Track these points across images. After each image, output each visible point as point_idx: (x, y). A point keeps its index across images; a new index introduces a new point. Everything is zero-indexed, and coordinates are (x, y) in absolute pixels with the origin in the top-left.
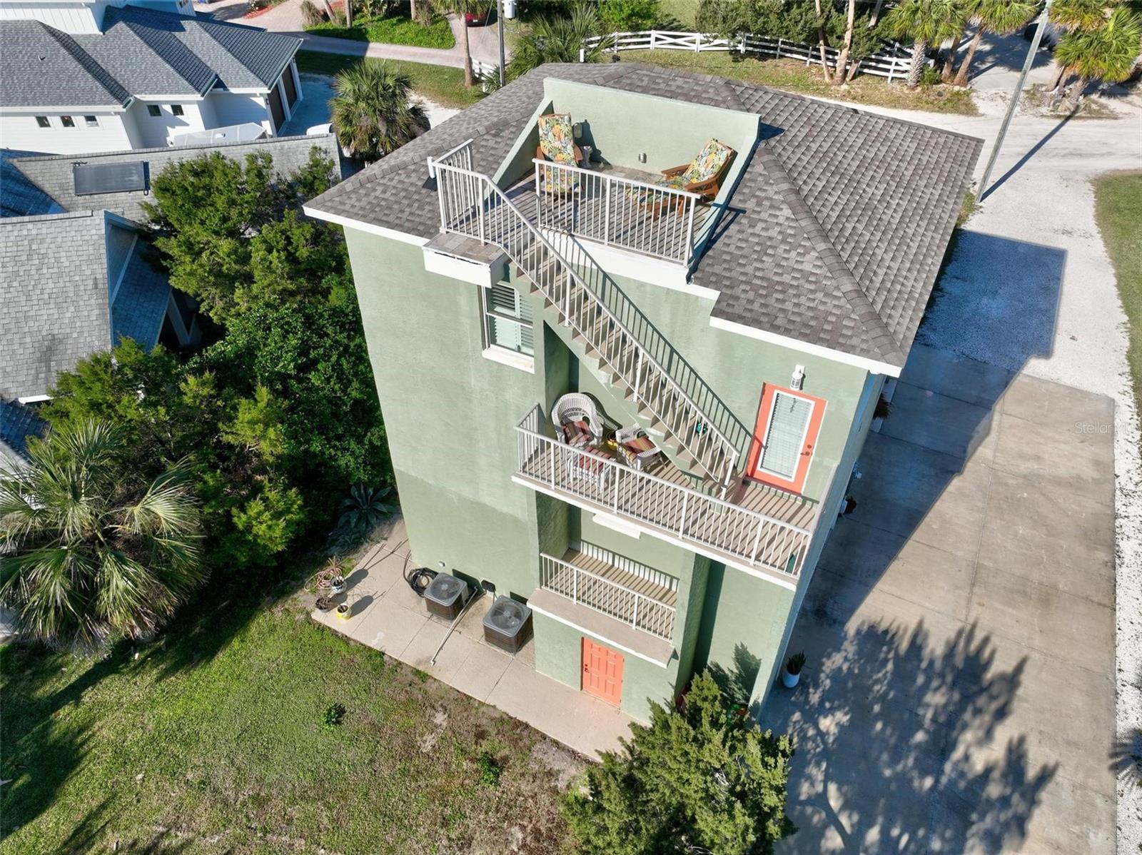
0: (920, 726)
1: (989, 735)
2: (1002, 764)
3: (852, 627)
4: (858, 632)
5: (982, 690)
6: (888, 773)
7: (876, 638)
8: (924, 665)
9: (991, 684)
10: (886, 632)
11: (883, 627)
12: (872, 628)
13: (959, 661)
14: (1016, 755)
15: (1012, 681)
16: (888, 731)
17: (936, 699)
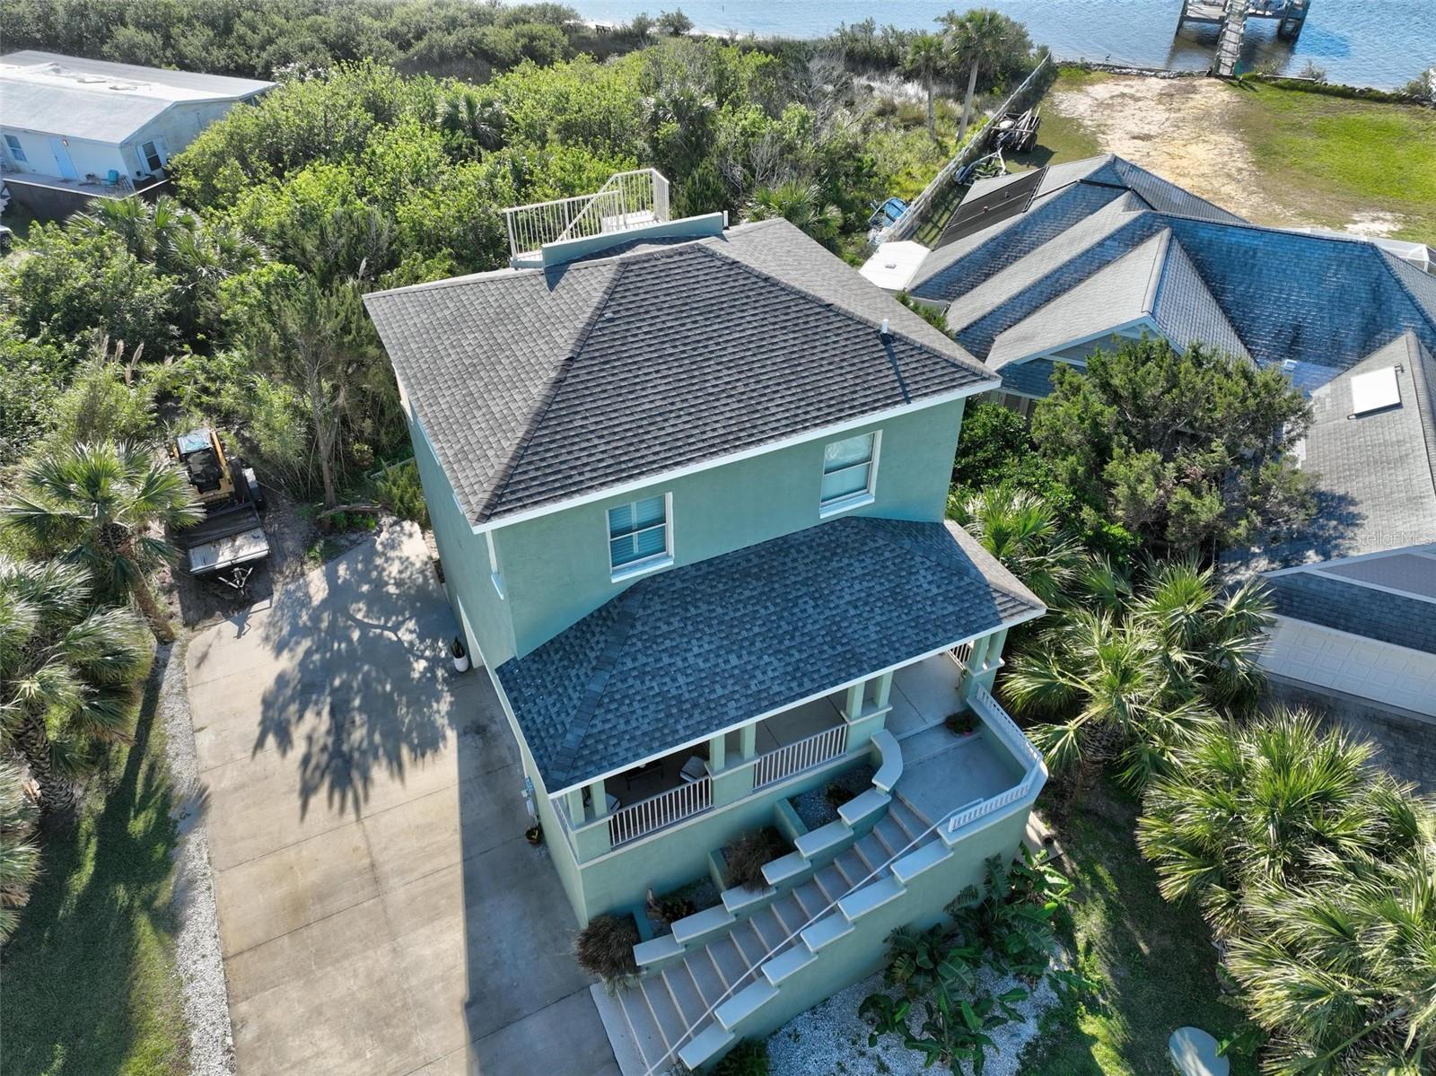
0: (361, 709)
1: (310, 739)
2: (293, 729)
3: (451, 735)
4: (444, 738)
5: (327, 766)
6: (366, 668)
7: (428, 743)
8: (381, 752)
9: (322, 776)
10: (423, 755)
11: (429, 755)
12: (436, 749)
13: (356, 775)
14: (285, 742)
15: (307, 792)
16: (379, 688)
17: (358, 735)
